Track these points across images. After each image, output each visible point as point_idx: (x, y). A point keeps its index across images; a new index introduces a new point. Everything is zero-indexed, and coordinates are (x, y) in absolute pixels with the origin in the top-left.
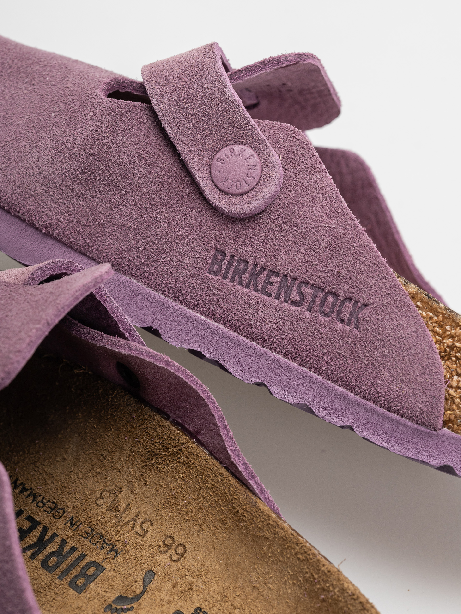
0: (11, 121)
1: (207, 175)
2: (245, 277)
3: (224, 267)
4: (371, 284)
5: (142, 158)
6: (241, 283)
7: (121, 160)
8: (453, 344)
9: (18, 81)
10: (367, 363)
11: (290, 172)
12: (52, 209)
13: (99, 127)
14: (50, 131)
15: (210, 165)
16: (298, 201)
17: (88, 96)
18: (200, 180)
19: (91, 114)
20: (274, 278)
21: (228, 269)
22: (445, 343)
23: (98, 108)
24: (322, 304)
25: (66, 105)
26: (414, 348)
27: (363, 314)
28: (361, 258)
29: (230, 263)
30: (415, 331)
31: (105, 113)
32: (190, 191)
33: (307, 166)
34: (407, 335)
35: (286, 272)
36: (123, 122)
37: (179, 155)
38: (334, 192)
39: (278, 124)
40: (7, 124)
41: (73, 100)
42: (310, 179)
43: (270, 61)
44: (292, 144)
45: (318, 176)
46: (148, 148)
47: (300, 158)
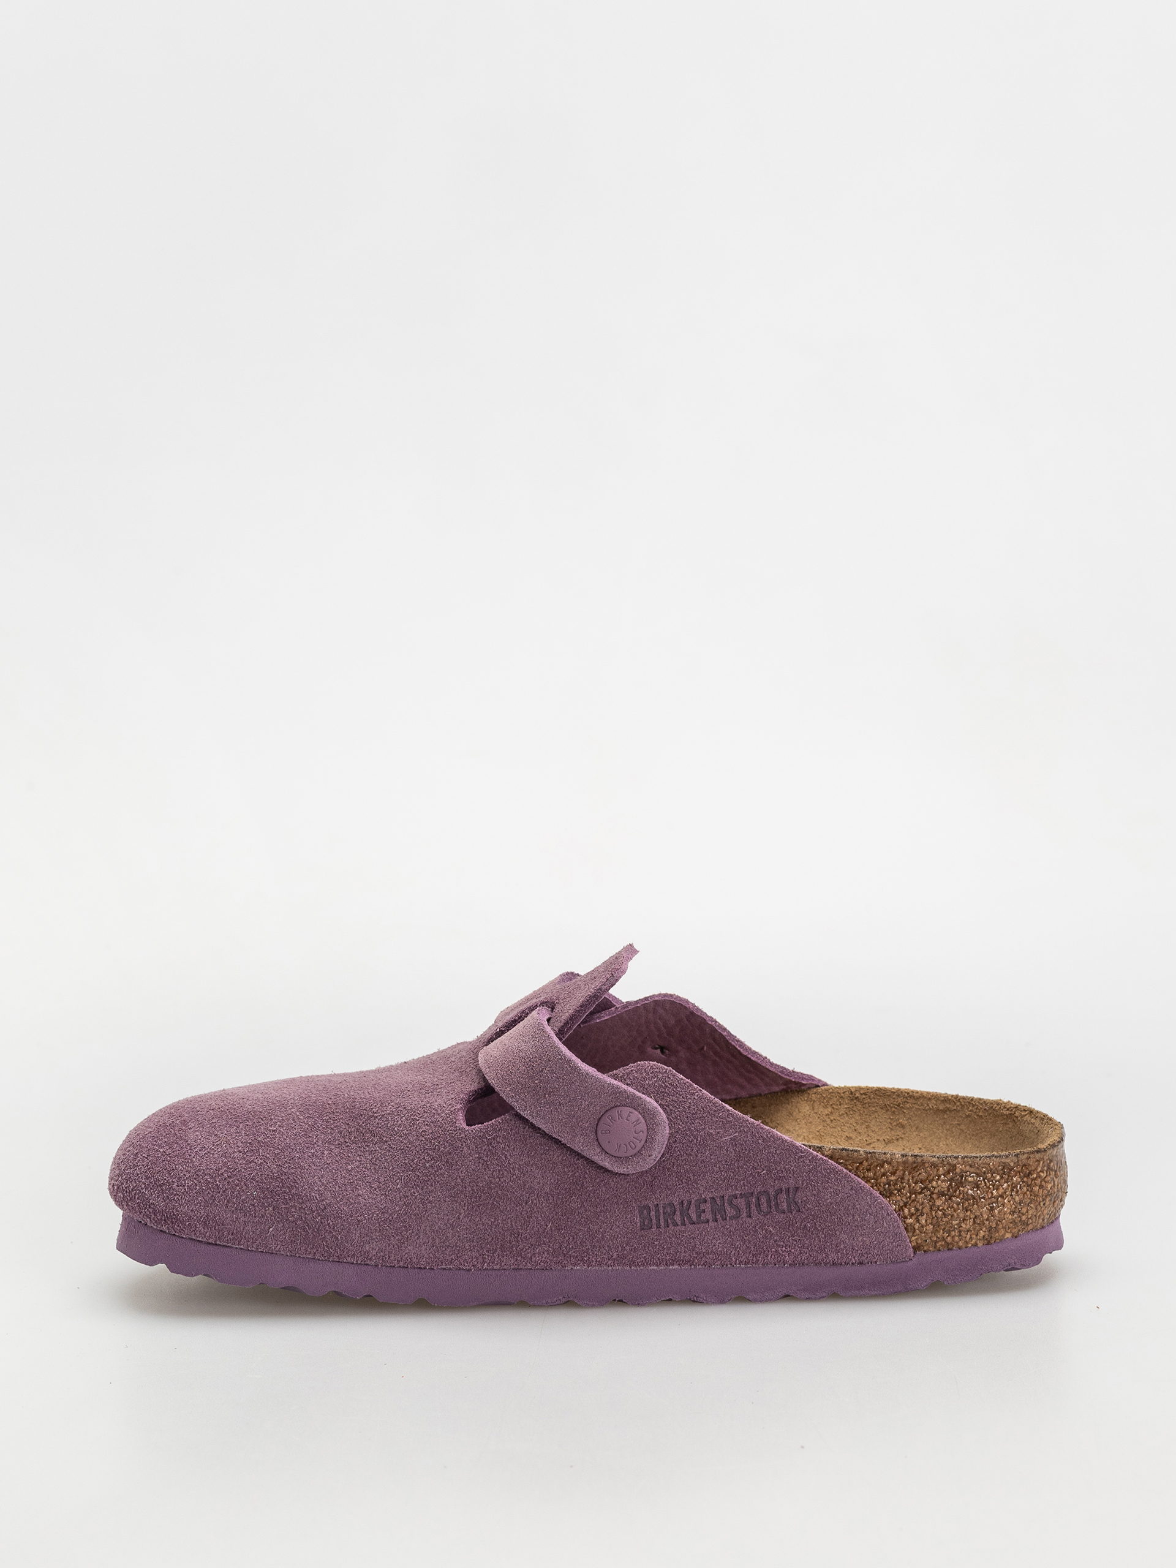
0: (389, 1189)
1: (598, 1150)
2: (677, 1218)
3: (654, 1218)
4: (792, 1168)
5: (532, 1165)
6: (676, 1225)
7: (515, 1177)
8: (887, 1180)
9: (366, 1144)
10: (823, 1236)
11: (668, 1106)
12: (472, 1248)
13: (479, 1158)
14: (435, 1182)
15: (597, 1140)
16: (689, 1130)
17: (452, 1133)
18: (596, 1159)
19: (465, 1149)
20: (703, 1207)
21: (658, 1218)
22: (880, 1182)
23: (469, 1142)
24: (759, 1205)
25: (436, 1151)
26: (857, 1203)
27: (800, 1197)
28: (772, 1150)
29: (657, 1211)
30: (851, 1188)
31: (478, 1143)
32: (589, 1169)
33: (681, 1093)
34: (846, 1196)
35: (710, 1195)
36: (498, 1143)
37: (564, 1145)
38: (717, 1105)
39: (632, 1066)
40: (387, 1193)
41: (439, 1143)
42: (690, 1103)
43: (588, 1000)
44: (655, 1079)
45: (696, 1098)
46: (533, 1153)
47: (670, 1088)
